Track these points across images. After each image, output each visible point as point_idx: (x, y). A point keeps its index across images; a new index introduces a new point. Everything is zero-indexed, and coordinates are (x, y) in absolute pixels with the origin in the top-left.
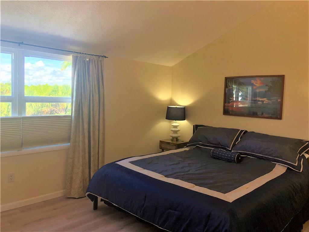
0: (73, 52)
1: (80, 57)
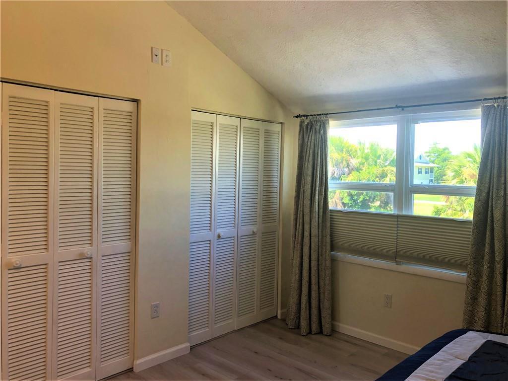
1: (498, 106)
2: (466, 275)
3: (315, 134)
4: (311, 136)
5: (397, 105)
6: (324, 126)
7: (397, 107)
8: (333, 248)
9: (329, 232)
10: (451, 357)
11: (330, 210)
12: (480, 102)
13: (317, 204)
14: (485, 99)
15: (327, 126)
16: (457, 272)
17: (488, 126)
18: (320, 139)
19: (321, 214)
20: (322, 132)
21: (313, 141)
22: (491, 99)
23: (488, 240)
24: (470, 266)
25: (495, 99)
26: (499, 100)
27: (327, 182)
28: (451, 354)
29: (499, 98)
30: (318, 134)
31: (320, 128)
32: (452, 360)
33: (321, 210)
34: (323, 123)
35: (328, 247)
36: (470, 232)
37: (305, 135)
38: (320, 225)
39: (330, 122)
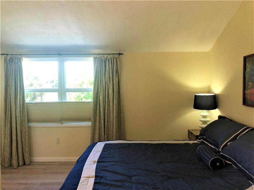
0: (92, 54)
1: (99, 57)
2: (91, 123)
3: (15, 64)
4: (12, 65)
5: (58, 53)
6: (20, 60)
7: (58, 54)
8: (29, 122)
9: (26, 114)
10: (96, 152)
11: (26, 103)
12: (92, 55)
13: (19, 100)
14: (94, 54)
15: (22, 60)
16: (87, 122)
17: (96, 64)
18: (18, 67)
19: (21, 105)
20: (19, 63)
21: (14, 68)
22: (96, 54)
23: (98, 108)
24: (92, 119)
25: (97, 54)
26: (99, 55)
27: (24, 89)
28: (96, 151)
29: (99, 54)
30: (17, 64)
31: (18, 61)
32: (96, 153)
33: (21, 104)
34: (19, 59)
35: (26, 122)
36: (92, 106)
37: (8, 65)
38: (21, 111)
39: (23, 59)
